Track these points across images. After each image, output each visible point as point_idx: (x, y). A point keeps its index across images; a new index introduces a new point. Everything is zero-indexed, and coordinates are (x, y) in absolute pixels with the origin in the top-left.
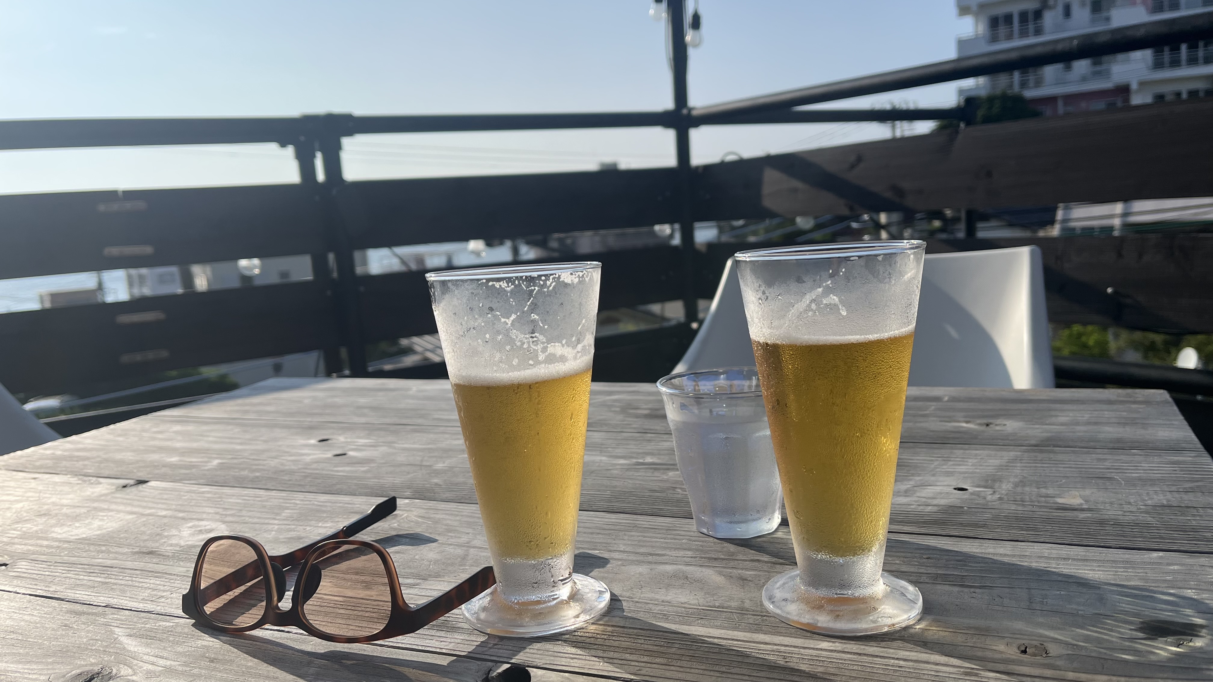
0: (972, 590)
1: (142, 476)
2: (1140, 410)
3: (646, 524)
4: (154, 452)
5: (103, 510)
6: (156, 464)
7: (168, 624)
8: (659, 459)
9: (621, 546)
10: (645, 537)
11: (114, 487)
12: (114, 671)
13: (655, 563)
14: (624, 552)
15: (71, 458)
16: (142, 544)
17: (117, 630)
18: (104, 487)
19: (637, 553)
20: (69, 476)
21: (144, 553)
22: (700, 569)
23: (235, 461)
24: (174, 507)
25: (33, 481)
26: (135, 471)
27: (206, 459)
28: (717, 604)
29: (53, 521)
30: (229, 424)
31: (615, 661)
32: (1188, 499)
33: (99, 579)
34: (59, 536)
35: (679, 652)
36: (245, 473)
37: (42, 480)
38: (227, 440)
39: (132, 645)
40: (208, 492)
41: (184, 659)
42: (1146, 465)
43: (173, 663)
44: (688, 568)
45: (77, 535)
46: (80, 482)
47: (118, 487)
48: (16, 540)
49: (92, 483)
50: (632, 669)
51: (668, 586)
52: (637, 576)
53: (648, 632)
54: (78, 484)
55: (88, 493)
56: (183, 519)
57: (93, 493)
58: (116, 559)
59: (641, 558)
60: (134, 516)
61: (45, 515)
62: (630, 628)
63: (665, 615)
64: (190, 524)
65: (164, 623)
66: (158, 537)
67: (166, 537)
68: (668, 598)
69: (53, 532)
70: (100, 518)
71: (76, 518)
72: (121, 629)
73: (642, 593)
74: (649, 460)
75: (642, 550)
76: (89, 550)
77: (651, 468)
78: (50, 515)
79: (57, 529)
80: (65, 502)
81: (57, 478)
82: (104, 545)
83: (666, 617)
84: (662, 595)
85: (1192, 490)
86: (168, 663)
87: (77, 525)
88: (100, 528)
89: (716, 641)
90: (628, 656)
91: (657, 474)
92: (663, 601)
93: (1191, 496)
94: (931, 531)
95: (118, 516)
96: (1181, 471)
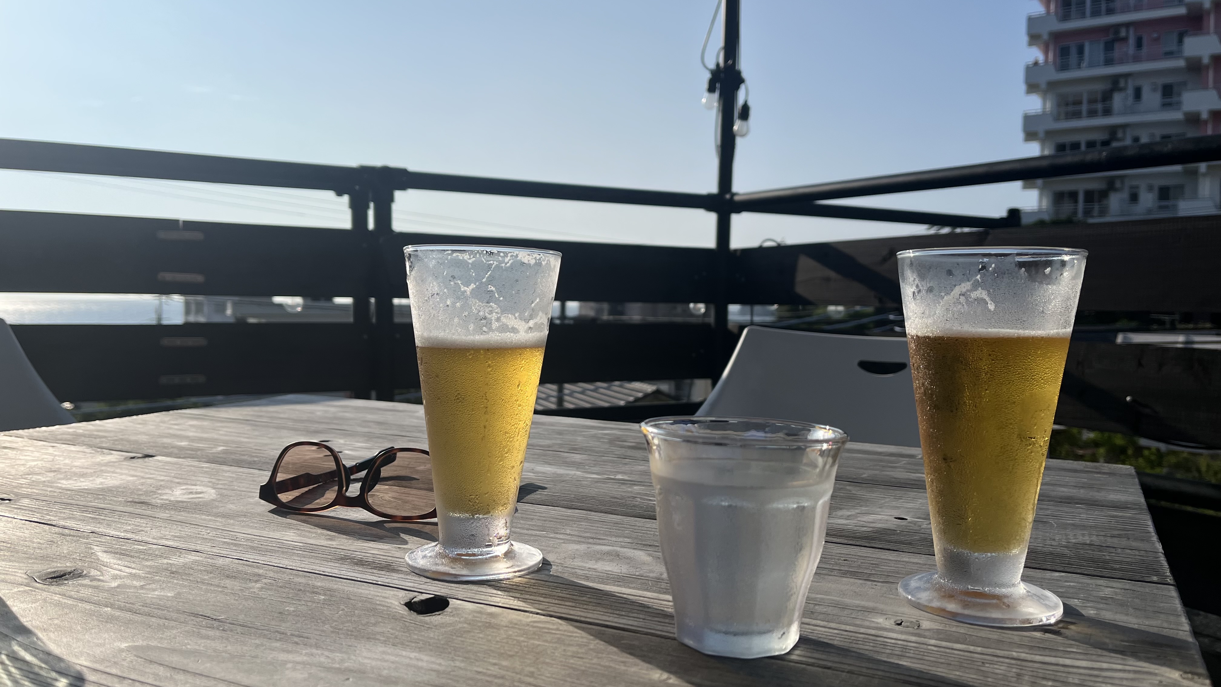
0: (875, 583)
1: (150, 452)
2: (1101, 479)
3: (596, 518)
4: (166, 437)
5: (109, 472)
6: (166, 445)
7: (141, 547)
8: (629, 477)
9: (568, 530)
10: (592, 526)
11: (123, 458)
12: (85, 572)
13: (595, 544)
14: (569, 535)
15: (90, 436)
16: (136, 497)
17: (96, 548)
18: (115, 456)
19: (581, 536)
20: (84, 447)
21: (136, 502)
22: (632, 551)
23: (239, 449)
24: (173, 475)
25: (51, 448)
26: (145, 448)
27: (212, 446)
28: (637, 574)
29: (62, 476)
30: (242, 423)
31: (528, 601)
32: (1110, 541)
33: (90, 515)
34: (64, 486)
35: (588, 600)
36: (245, 457)
37: (59, 448)
38: (237, 435)
39: (105, 557)
40: (206, 468)
41: (148, 570)
42: (1084, 516)
43: (138, 571)
44: (622, 549)
45: (80, 486)
46: (93, 452)
47: (126, 458)
48: (24, 486)
49: (104, 454)
50: (541, 607)
51: (598, 560)
52: (574, 551)
53: (568, 586)
54: (91, 453)
55: (98, 460)
56: (178, 483)
57: (102, 460)
58: (110, 504)
59: (583, 540)
60: (135, 478)
61: (55, 471)
62: (552, 582)
63: (587, 577)
64: (184, 487)
65: (138, 547)
66: (151, 494)
67: (159, 494)
68: (595, 567)
69: (59, 483)
70: (104, 477)
71: (83, 475)
72: (99, 548)
73: (573, 562)
74: (619, 477)
75: (586, 535)
76: (87, 497)
77: (619, 483)
78: (60, 472)
79: (64, 482)
80: (76, 464)
81: (73, 448)
82: (101, 495)
83: (587, 578)
84: (591, 564)
85: (1119, 536)
86: (134, 571)
87: (82, 480)
88: (101, 483)
89: (625, 596)
90: (541, 599)
91: (623, 487)
92: (589, 568)
93: (1116, 540)
94: (858, 543)
95: (121, 477)
96: (1116, 522)
